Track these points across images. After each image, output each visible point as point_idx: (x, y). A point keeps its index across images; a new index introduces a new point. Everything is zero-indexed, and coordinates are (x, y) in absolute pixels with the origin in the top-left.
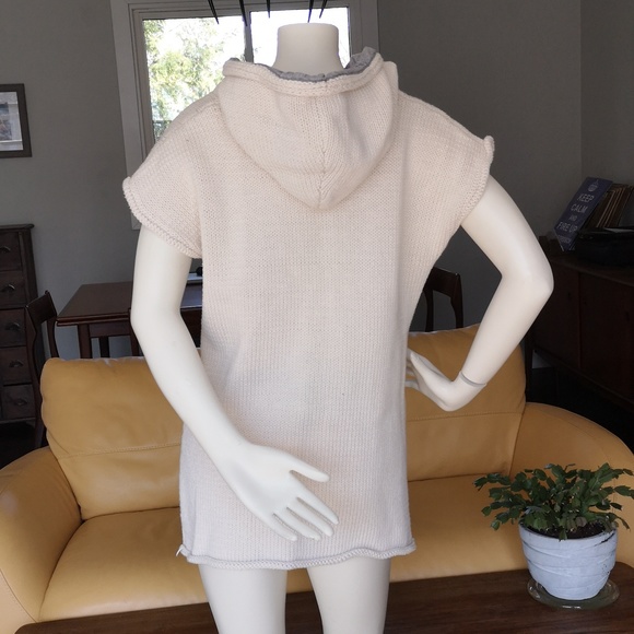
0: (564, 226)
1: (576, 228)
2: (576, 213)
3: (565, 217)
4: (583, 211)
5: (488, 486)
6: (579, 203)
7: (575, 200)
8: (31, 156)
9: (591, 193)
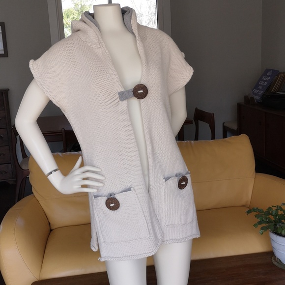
0: (256, 91)
1: (262, 92)
2: (261, 85)
3: (256, 87)
4: (265, 84)
5: (254, 213)
6: (263, 80)
7: (260, 79)
8: (8, 56)
9: (269, 76)
